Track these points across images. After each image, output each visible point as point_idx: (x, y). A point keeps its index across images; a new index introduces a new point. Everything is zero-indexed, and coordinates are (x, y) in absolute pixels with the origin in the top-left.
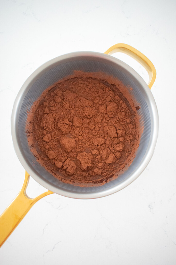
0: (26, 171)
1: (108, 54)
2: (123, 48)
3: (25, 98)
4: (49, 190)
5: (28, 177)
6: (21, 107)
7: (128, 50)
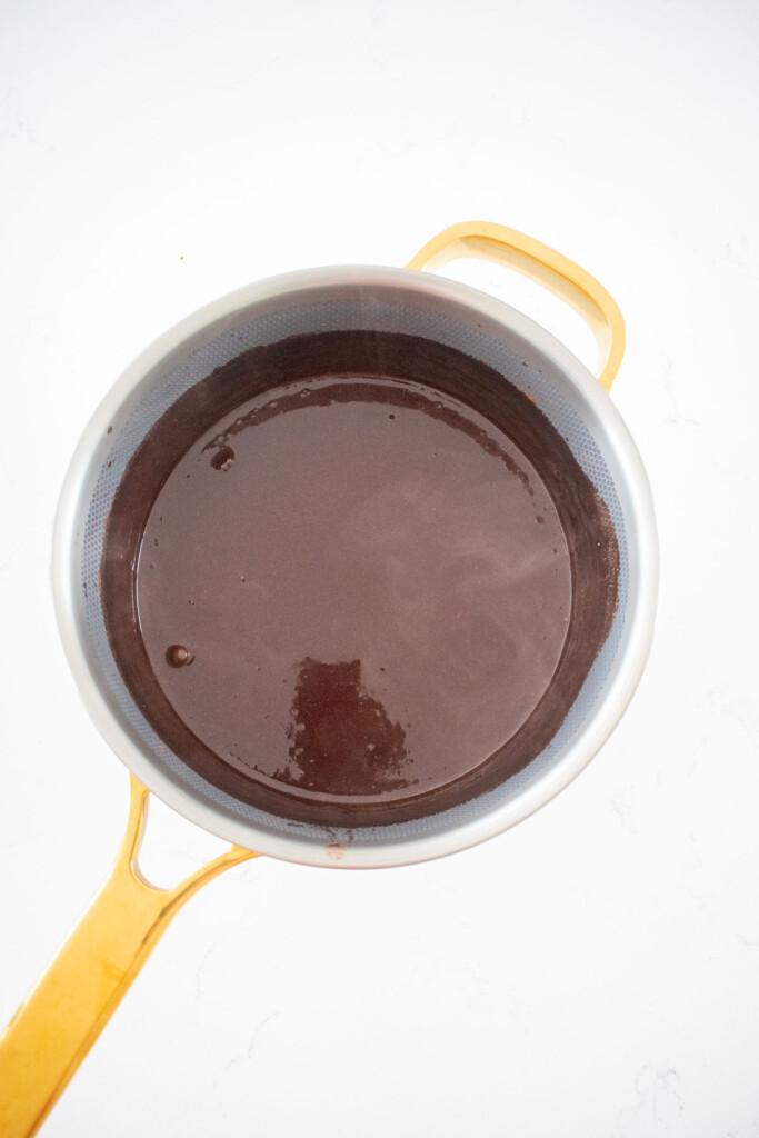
0: (132, 774)
1: (424, 270)
2: (482, 241)
3: (102, 478)
4: (235, 844)
5: (144, 801)
6: (89, 516)
7: (503, 243)
